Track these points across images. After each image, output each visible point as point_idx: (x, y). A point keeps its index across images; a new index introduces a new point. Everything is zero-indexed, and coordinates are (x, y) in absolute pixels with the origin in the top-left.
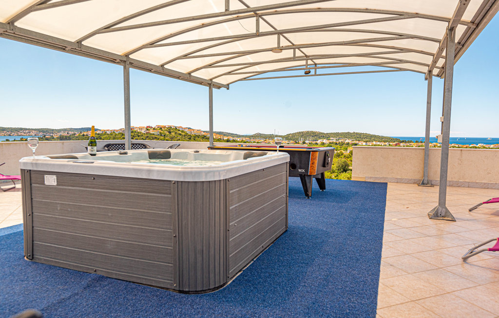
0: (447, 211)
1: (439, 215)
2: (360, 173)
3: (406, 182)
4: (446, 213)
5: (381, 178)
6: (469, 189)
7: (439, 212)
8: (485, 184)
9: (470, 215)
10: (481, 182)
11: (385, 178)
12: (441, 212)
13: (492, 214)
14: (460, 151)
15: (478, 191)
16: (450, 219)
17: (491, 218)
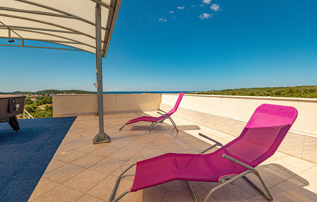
0: (106, 135)
1: (100, 139)
2: (59, 112)
3: (88, 114)
4: (104, 137)
5: (73, 114)
6: (121, 114)
7: (100, 137)
8: (127, 111)
9: (120, 133)
10: (125, 110)
11: (76, 114)
12: (101, 137)
13: (131, 130)
14: (115, 96)
15: (125, 115)
16: (107, 141)
17: (131, 133)
